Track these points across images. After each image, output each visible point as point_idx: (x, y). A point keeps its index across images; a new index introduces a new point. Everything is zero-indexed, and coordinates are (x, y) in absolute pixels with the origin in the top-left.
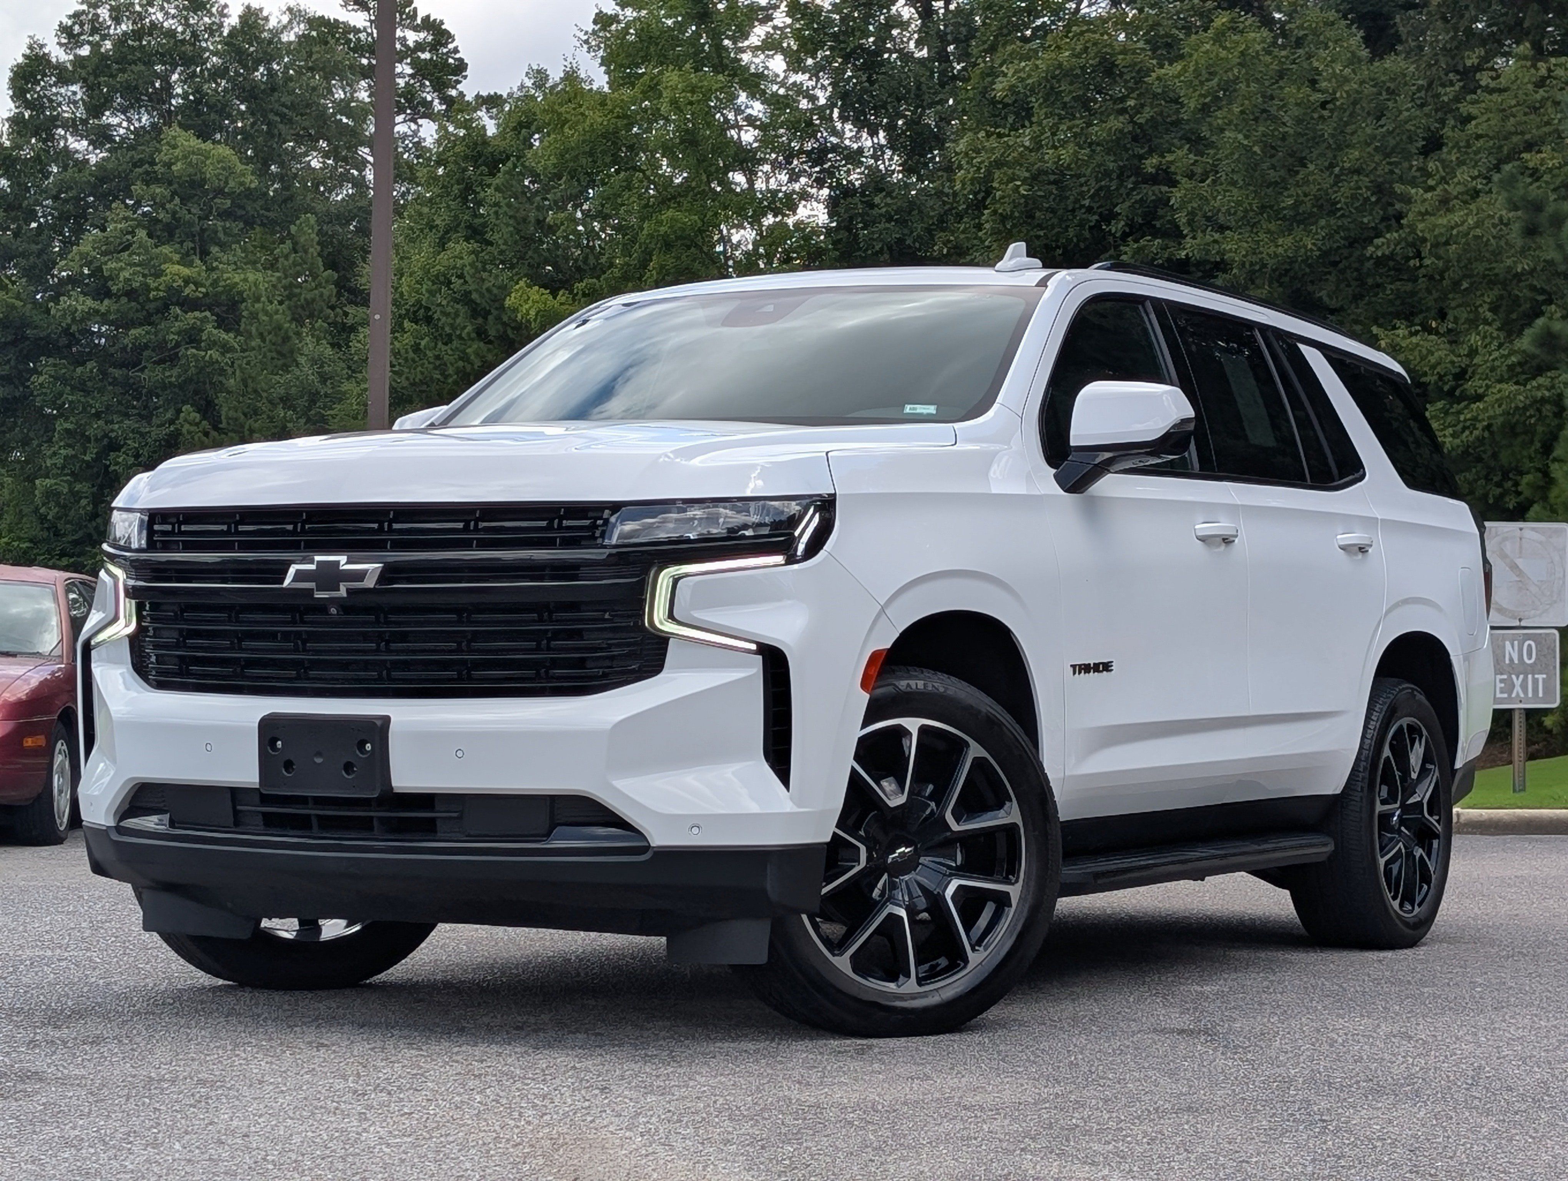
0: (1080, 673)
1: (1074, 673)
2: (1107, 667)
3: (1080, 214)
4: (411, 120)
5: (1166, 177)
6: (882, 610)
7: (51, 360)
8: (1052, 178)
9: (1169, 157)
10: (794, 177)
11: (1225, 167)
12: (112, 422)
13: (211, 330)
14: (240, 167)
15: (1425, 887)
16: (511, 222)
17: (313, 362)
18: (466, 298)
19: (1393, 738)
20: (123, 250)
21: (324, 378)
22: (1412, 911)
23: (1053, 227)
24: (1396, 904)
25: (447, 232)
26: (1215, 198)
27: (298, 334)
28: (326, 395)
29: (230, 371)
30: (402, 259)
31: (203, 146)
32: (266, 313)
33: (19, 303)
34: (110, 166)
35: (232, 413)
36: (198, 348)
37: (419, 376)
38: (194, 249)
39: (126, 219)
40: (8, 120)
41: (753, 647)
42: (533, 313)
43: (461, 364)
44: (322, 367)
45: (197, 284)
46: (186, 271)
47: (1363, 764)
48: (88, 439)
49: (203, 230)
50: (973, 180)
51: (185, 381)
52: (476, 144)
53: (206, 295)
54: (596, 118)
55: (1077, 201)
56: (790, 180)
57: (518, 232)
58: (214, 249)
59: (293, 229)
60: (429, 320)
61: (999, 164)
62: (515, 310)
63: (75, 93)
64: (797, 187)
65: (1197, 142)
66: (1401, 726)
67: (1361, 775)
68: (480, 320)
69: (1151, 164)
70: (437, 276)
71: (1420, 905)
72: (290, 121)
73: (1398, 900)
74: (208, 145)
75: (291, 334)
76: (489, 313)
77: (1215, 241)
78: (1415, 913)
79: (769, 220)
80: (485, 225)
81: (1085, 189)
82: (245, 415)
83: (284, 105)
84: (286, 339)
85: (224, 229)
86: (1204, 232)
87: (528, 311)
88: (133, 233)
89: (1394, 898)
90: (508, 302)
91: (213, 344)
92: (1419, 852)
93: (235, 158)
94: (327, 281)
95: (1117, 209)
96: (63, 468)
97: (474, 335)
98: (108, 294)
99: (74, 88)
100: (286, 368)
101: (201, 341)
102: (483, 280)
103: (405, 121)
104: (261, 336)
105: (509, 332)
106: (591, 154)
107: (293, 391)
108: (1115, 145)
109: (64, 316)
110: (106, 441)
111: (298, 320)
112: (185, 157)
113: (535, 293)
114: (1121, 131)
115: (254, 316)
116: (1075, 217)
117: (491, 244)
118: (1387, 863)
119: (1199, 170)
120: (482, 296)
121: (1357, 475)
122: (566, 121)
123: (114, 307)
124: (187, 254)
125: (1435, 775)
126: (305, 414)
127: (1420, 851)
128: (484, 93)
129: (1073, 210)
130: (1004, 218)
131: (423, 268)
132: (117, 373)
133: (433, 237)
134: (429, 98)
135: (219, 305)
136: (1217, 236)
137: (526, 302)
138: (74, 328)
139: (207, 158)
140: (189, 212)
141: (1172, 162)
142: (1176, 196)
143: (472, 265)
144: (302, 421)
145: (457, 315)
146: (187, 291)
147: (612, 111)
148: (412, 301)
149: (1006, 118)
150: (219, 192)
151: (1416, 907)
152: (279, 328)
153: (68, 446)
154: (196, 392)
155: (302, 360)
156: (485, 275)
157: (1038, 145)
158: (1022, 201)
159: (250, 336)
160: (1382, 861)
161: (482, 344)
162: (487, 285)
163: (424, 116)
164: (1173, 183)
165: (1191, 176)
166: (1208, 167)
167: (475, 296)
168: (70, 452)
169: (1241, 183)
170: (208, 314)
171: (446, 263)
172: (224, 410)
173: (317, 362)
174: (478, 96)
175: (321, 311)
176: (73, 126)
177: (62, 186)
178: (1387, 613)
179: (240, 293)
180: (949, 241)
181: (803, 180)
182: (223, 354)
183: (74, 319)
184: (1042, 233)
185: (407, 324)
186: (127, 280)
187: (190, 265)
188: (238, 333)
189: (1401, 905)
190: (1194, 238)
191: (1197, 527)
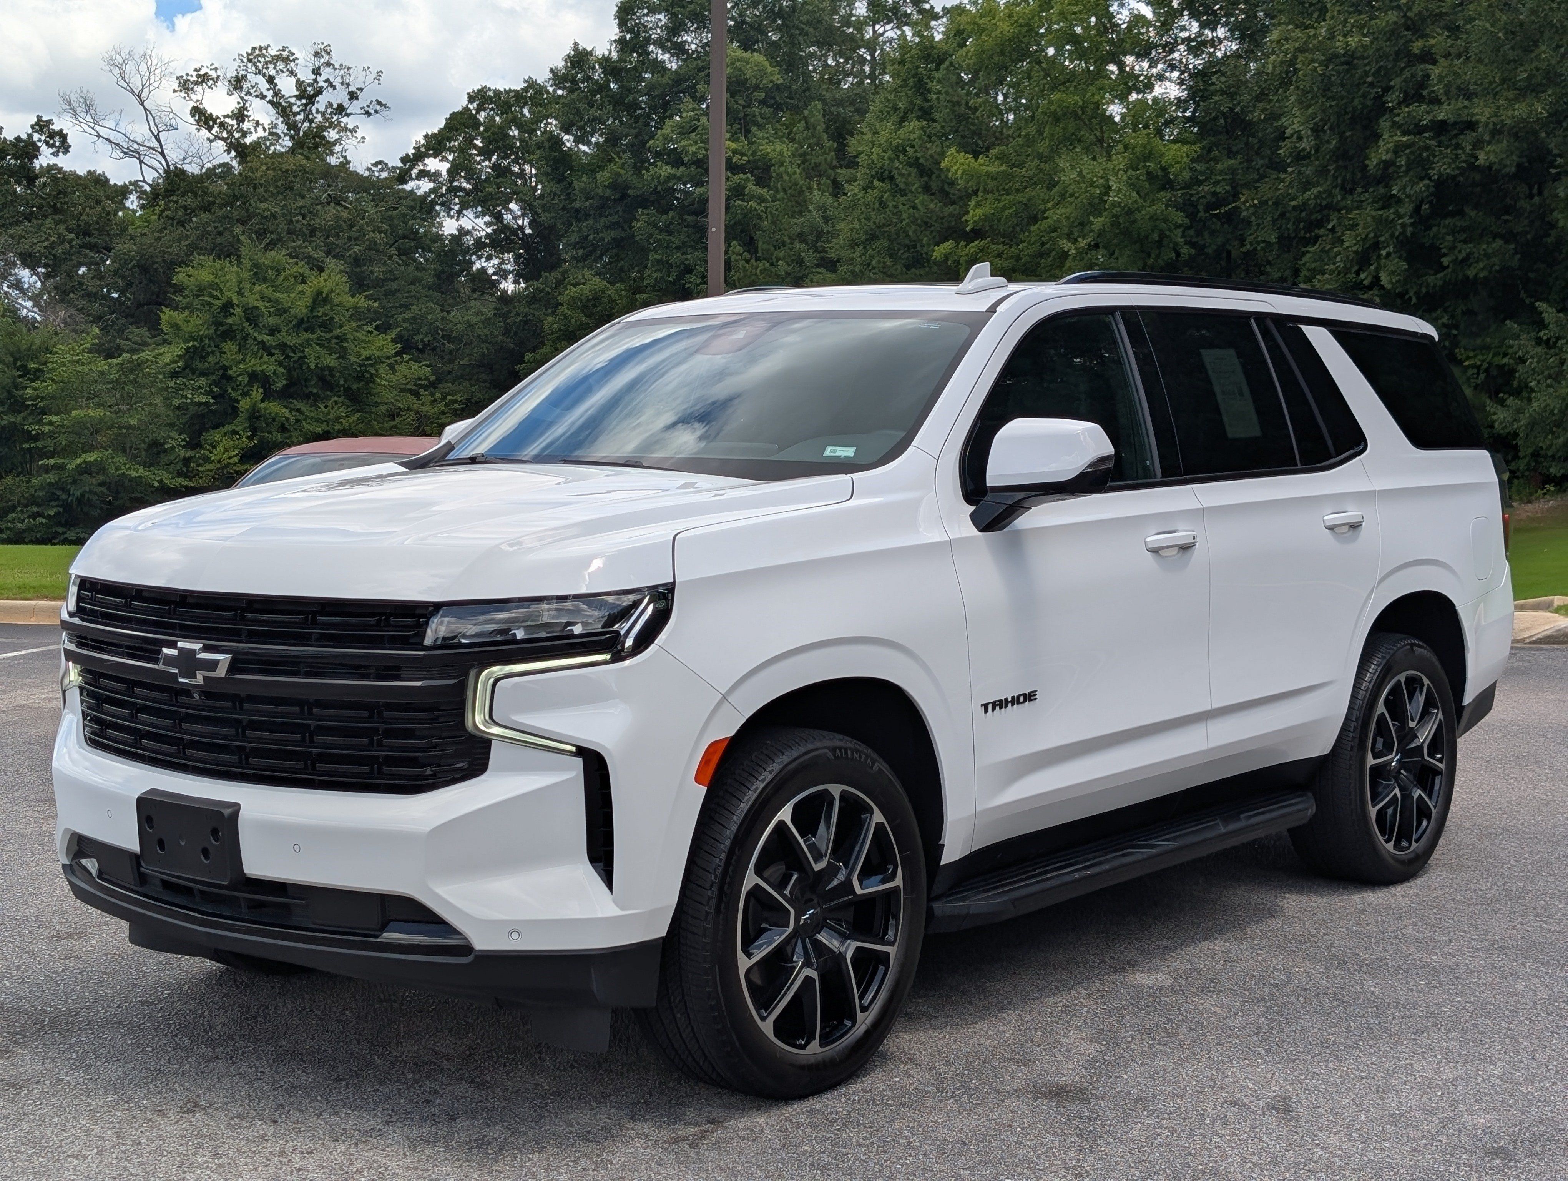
0: (994, 709)
1: (986, 711)
2: (1030, 697)
3: (1364, 88)
4: (898, 28)
5: (1428, 57)
6: (724, 697)
7: (645, 211)
8: (1343, 59)
9: (1432, 42)
10: (1153, 64)
11: (1475, 48)
12: (686, 254)
13: (751, 187)
14: (770, 69)
15: (1425, 823)
16: (949, 105)
17: (819, 208)
18: (915, 163)
19: (1389, 694)
20: (692, 132)
21: (826, 219)
22: (1409, 848)
23: (1342, 98)
24: (1390, 846)
25: (905, 113)
26: (1466, 73)
27: (810, 188)
28: (828, 232)
29: (764, 216)
30: (874, 134)
31: (744, 55)
32: (788, 174)
33: (622, 172)
34: (682, 72)
35: (765, 246)
36: (743, 200)
37: (883, 221)
38: (740, 129)
39: (694, 110)
40: (615, 41)
41: (574, 749)
42: (960, 172)
43: (911, 210)
44: (824, 212)
45: (742, 154)
46: (733, 145)
47: (1353, 724)
48: (671, 266)
49: (746, 116)
50: (1282, 62)
51: (735, 224)
52: (926, 48)
53: (749, 162)
54: (1005, 28)
55: (1361, 77)
56: (1150, 67)
57: (954, 112)
58: (754, 129)
59: (806, 112)
60: (892, 178)
61: (1301, 50)
62: (948, 170)
63: (660, 20)
64: (1154, 71)
65: (1454, 30)
66: (1399, 682)
67: (1351, 734)
68: (926, 179)
69: (1417, 46)
70: (897, 147)
71: (1417, 841)
72: (807, 34)
73: (1392, 842)
74: (748, 54)
75: (804, 188)
76: (932, 173)
77: (1466, 107)
78: (1412, 848)
79: (1134, 97)
80: (931, 107)
81: (1367, 68)
82: (775, 246)
83: (801, 22)
84: (801, 192)
85: (761, 114)
86: (1457, 100)
87: (956, 171)
88: (698, 120)
89: (1387, 841)
90: (943, 165)
91: (752, 197)
92: (1417, 793)
93: (767, 64)
94: (830, 150)
95: (1392, 83)
96: (654, 286)
97: (920, 190)
98: (683, 163)
99: (661, 16)
100: (801, 213)
101: (744, 195)
102: (927, 149)
103: (892, 28)
104: (785, 190)
105: (946, 186)
106: (1002, 53)
107: (806, 229)
108: (1393, 34)
109: (653, 179)
110: (682, 267)
111: (809, 177)
112: (733, 64)
113: (962, 157)
114: (1395, 23)
115: (780, 176)
116: (1359, 90)
117: (935, 121)
118: (1379, 812)
119: (1452, 51)
120: (927, 160)
121: (1357, 449)
122: (984, 30)
123: (686, 173)
124: (736, 133)
125: (1439, 715)
126: (814, 246)
127: (1419, 792)
128: (948, 6)
129: (1358, 85)
130: (1305, 92)
131: (887, 141)
132: (690, 218)
133: (894, 118)
134: (909, 11)
135: (758, 168)
136: (1466, 103)
137: (955, 164)
138: (659, 188)
139: (748, 63)
140: (737, 103)
141: (1433, 46)
142: (1435, 72)
143: (920, 138)
144: (811, 251)
145: (909, 175)
146: (734, 160)
147: (1016, 21)
148: (879, 165)
149: (1311, 14)
150: (757, 88)
151: (1413, 843)
152: (796, 184)
153: (657, 271)
154: (742, 231)
155: (811, 208)
156: (929, 145)
157: (1332, 36)
158: (1320, 78)
159: (777, 191)
160: (1373, 812)
161: (926, 197)
162: (930, 152)
163: (906, 24)
164: (1434, 62)
165: (1446, 56)
166: (1462, 49)
167: (921, 161)
168: (659, 275)
169: (1487, 61)
170: (749, 175)
171: (902, 137)
172: (760, 243)
173: (823, 208)
174: (944, 9)
175: (825, 171)
176: (660, 43)
177: (651, 87)
178: (1381, 581)
179: (770, 160)
180: (1266, 109)
181: (1160, 66)
182: (760, 204)
183: (659, 182)
184: (1333, 103)
185: (875, 182)
186: (694, 153)
187: (736, 140)
188: (770, 189)
189: (1396, 846)
190: (1449, 104)
191: (1148, 539)
